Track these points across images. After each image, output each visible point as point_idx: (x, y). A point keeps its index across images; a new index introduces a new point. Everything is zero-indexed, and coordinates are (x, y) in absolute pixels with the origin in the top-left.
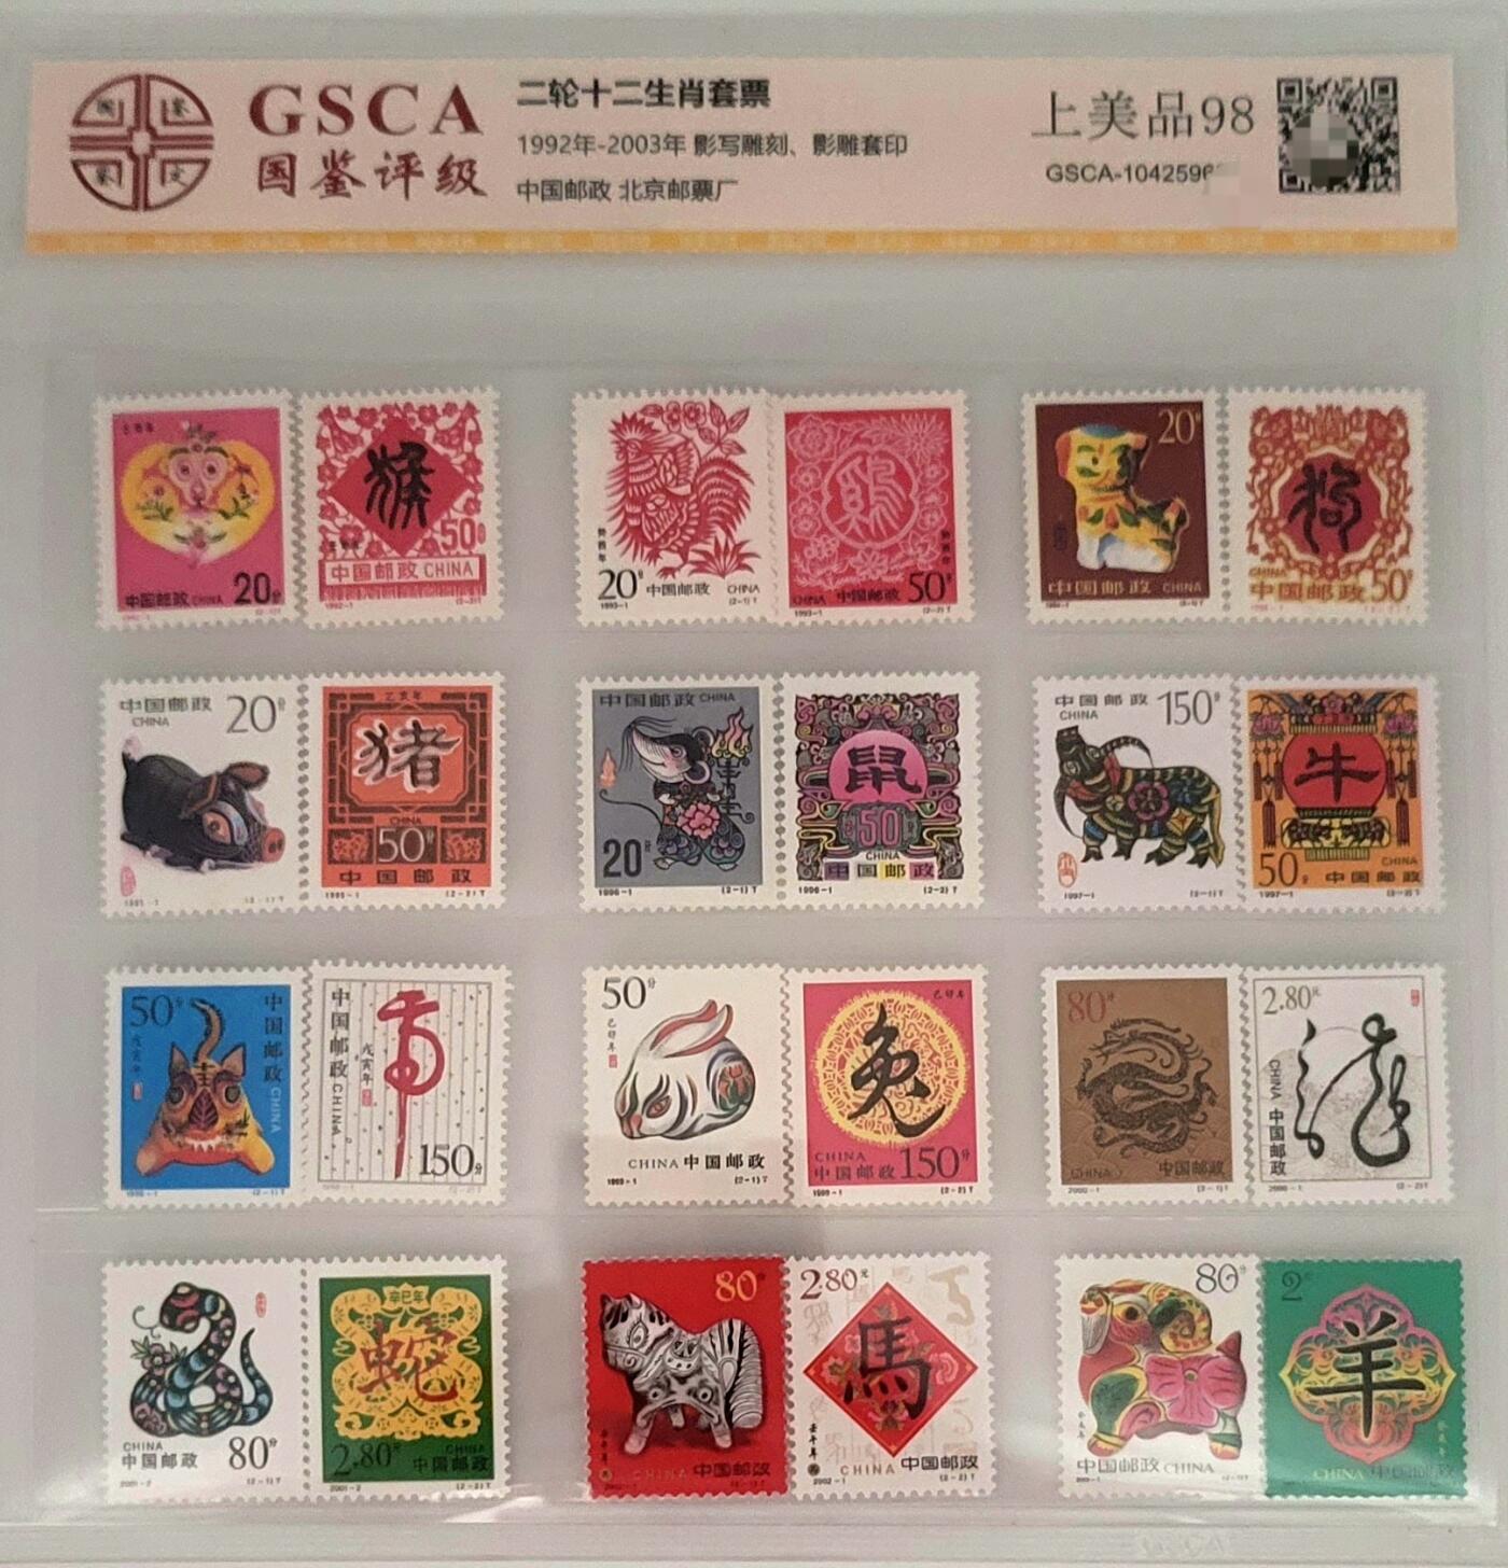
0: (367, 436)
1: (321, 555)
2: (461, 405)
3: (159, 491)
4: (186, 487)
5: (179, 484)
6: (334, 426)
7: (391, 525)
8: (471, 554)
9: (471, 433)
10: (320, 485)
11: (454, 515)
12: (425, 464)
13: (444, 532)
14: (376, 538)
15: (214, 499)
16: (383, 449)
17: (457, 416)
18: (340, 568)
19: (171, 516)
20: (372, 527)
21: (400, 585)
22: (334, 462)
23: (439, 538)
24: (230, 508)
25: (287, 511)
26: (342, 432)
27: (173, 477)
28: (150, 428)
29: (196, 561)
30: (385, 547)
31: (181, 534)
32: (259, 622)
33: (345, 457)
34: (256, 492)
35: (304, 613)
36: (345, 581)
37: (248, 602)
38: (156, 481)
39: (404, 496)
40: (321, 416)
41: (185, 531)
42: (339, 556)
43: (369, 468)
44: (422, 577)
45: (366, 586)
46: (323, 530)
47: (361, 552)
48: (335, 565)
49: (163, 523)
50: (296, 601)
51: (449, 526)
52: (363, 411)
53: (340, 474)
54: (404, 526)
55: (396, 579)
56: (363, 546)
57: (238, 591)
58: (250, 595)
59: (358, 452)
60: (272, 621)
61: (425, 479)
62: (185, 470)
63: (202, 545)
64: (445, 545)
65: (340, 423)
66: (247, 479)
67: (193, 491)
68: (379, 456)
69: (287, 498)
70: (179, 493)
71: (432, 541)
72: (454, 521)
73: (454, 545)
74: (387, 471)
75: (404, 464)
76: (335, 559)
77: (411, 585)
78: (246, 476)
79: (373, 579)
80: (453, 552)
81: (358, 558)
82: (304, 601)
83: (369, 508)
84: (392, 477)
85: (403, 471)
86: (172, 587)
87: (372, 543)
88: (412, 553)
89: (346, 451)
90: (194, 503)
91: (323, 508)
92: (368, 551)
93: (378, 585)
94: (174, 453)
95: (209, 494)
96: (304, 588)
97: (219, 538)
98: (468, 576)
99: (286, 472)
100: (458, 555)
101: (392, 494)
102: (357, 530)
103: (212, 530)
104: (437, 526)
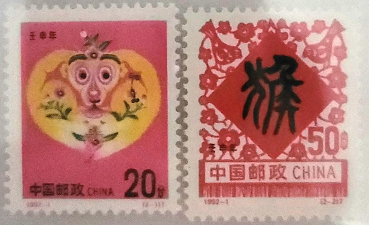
0: (245, 49)
1: (201, 156)
2: (329, 23)
3: (60, 93)
4: (83, 89)
5: (78, 87)
6: (215, 39)
7: (264, 132)
8: (335, 160)
9: (337, 48)
10: (202, 92)
11: (320, 123)
12: (296, 75)
13: (311, 139)
14: (251, 142)
15: (108, 101)
16: (259, 61)
17: (324, 33)
18: (217, 169)
19: (69, 116)
20: (247, 134)
21: (270, 185)
22: (214, 71)
23: (307, 145)
24: (122, 110)
25: (173, 115)
26: (223, 45)
27: (72, 80)
28: (53, 35)
29: (92, 156)
30: (259, 151)
31: (78, 132)
32: (145, 213)
33: (225, 67)
34: (144, 96)
35: (186, 208)
36: (223, 180)
37: (135, 196)
38: (58, 84)
39: (276, 105)
40: (203, 30)
41: (82, 130)
42: (217, 158)
43: (245, 78)
44: (290, 179)
45: (240, 185)
46: (204, 133)
47: (236, 155)
48: (214, 165)
49: (63, 121)
50: (178, 196)
51: (316, 133)
52: (241, 26)
53: (219, 83)
54: (276, 132)
55: (267, 180)
56: (239, 149)
57: (129, 184)
58: (138, 189)
59: (236, 63)
60: (157, 213)
61: (296, 90)
62: (83, 76)
63: (96, 143)
64: (311, 151)
65: (220, 35)
66: (137, 84)
67: (89, 93)
68: (255, 67)
69: (173, 103)
70: (77, 94)
71: (301, 146)
72: (321, 129)
73: (320, 151)
74: (261, 81)
75: (275, 76)
76: (212, 161)
77: (280, 186)
78: (136, 83)
79: (247, 180)
80: (319, 157)
81: (233, 160)
82: (185, 196)
83: (245, 115)
84: (267, 87)
85: (276, 82)
86: (70, 180)
87: (246, 147)
88: (282, 157)
89: (224, 63)
90: (90, 104)
91: (203, 113)
92: (242, 154)
93: (252, 184)
94: (73, 59)
95: (103, 97)
96: (186, 185)
97: (113, 136)
98: (331, 180)
99: (172, 80)
100: (323, 160)
101: (265, 103)
102: (235, 135)
103: (106, 130)
104: (305, 133)
